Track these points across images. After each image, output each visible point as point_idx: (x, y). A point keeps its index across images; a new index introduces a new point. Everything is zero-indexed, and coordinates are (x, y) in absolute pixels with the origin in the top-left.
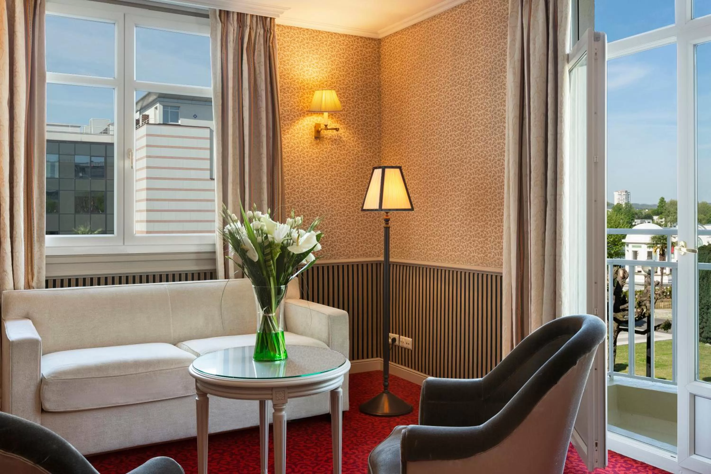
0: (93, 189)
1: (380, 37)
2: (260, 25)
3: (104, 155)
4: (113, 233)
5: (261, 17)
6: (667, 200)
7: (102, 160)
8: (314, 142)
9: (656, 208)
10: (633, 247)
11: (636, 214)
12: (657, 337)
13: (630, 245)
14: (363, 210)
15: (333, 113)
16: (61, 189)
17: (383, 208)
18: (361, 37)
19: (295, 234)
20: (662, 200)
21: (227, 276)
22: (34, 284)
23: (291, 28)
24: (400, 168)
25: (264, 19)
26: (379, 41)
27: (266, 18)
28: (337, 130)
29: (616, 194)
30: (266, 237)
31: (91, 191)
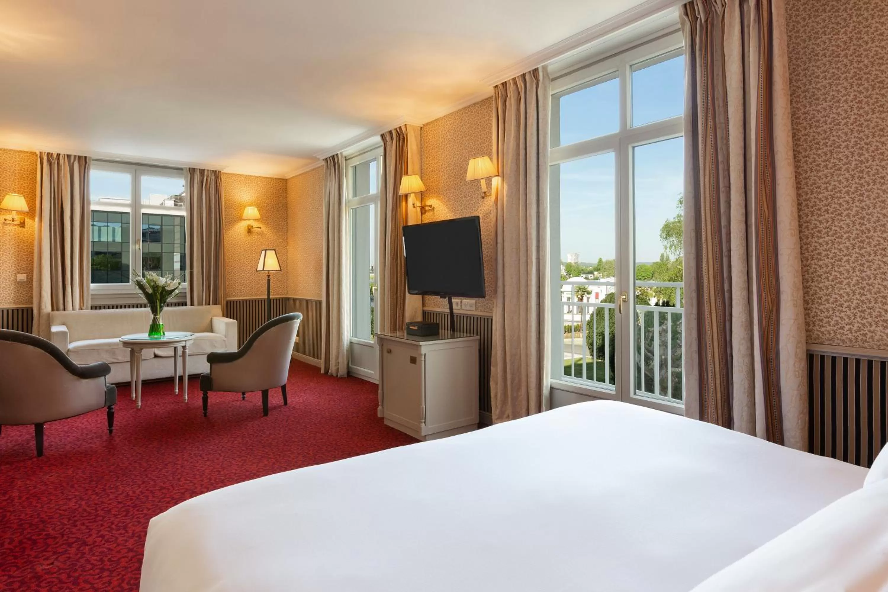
0: (151, 251)
1: (287, 178)
2: (213, 174)
3: (160, 224)
4: (128, 282)
5: (213, 171)
6: (604, 260)
7: (159, 227)
8: (247, 234)
9: (596, 266)
10: (567, 294)
11: (582, 270)
12: (566, 356)
13: (565, 293)
14: (257, 271)
15: (256, 220)
16: (123, 250)
17: (265, 269)
18: (276, 178)
19: (169, 282)
20: (600, 260)
21: (192, 304)
22: (84, 308)
23: (233, 174)
24: (275, 250)
25: (215, 172)
26: (286, 180)
27: (216, 171)
28: (260, 228)
29: (569, 255)
30: (156, 283)
31: (149, 253)
